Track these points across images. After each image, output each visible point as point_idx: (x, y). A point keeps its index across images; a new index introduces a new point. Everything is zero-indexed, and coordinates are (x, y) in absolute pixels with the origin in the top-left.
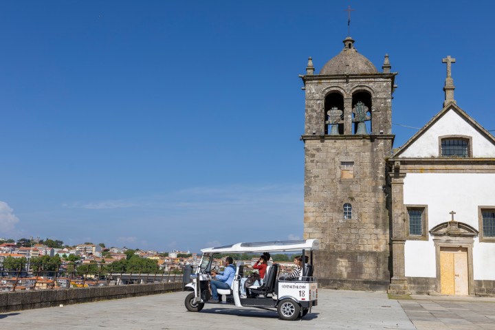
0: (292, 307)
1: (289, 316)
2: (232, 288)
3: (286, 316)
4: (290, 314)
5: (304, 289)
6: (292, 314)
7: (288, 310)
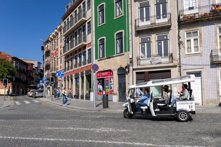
0: (185, 115)
1: (184, 119)
2: (148, 105)
3: (182, 119)
4: (184, 118)
5: (192, 105)
6: (186, 118)
7: (183, 116)
